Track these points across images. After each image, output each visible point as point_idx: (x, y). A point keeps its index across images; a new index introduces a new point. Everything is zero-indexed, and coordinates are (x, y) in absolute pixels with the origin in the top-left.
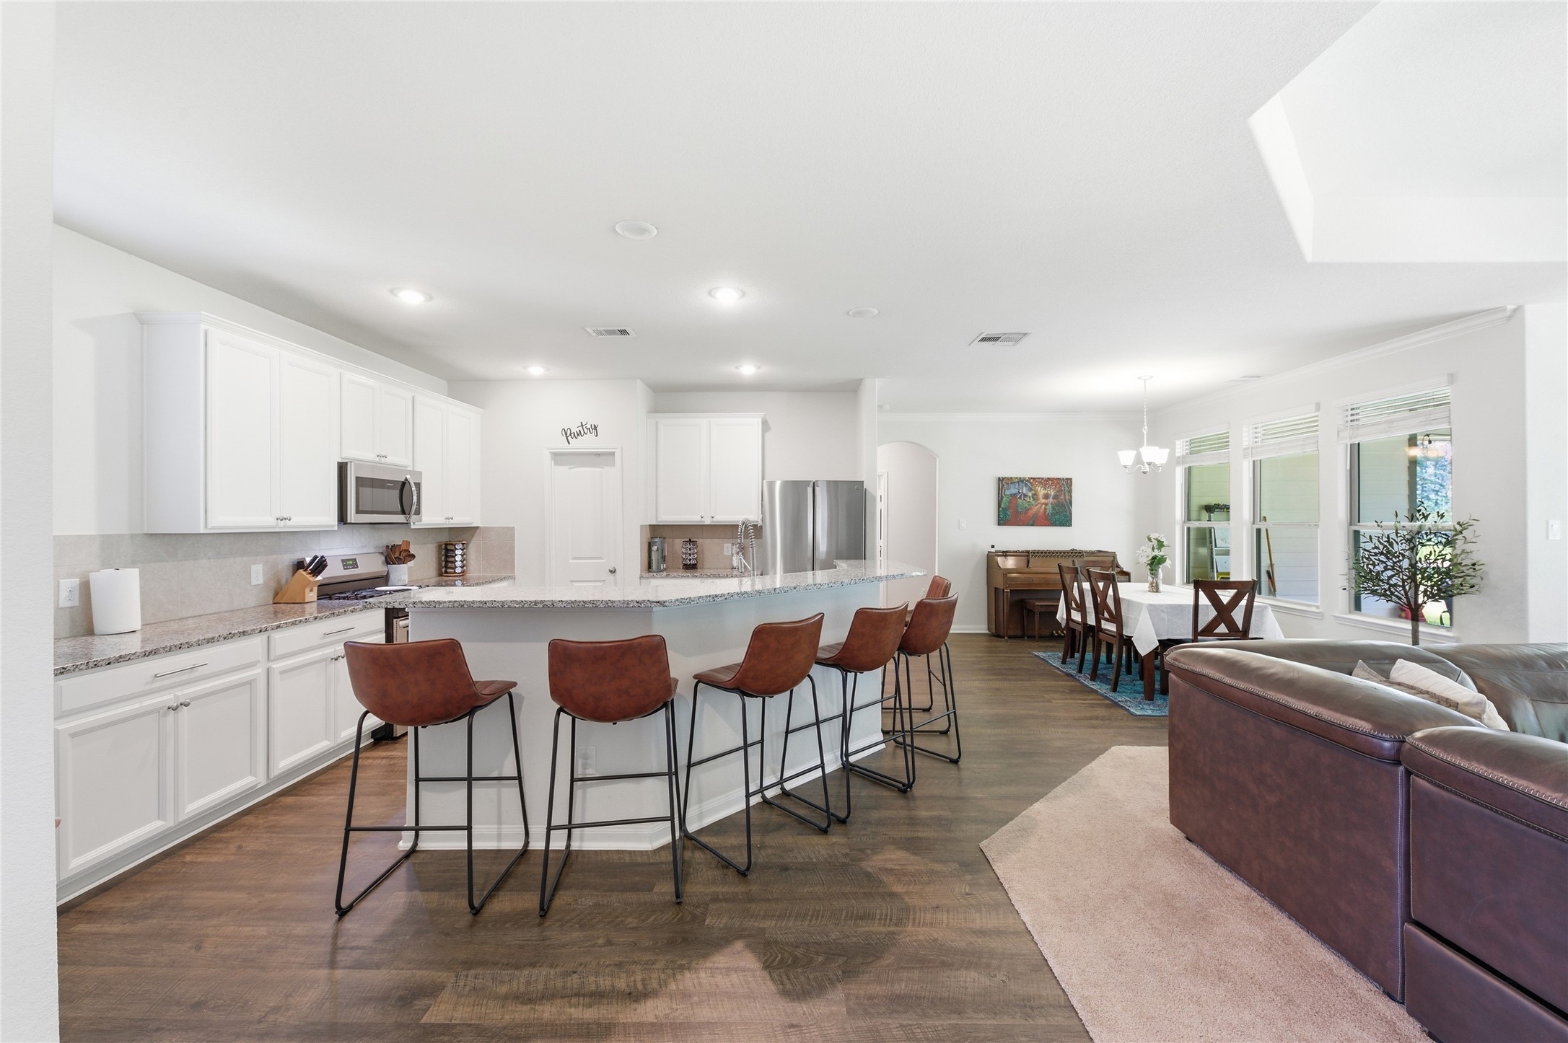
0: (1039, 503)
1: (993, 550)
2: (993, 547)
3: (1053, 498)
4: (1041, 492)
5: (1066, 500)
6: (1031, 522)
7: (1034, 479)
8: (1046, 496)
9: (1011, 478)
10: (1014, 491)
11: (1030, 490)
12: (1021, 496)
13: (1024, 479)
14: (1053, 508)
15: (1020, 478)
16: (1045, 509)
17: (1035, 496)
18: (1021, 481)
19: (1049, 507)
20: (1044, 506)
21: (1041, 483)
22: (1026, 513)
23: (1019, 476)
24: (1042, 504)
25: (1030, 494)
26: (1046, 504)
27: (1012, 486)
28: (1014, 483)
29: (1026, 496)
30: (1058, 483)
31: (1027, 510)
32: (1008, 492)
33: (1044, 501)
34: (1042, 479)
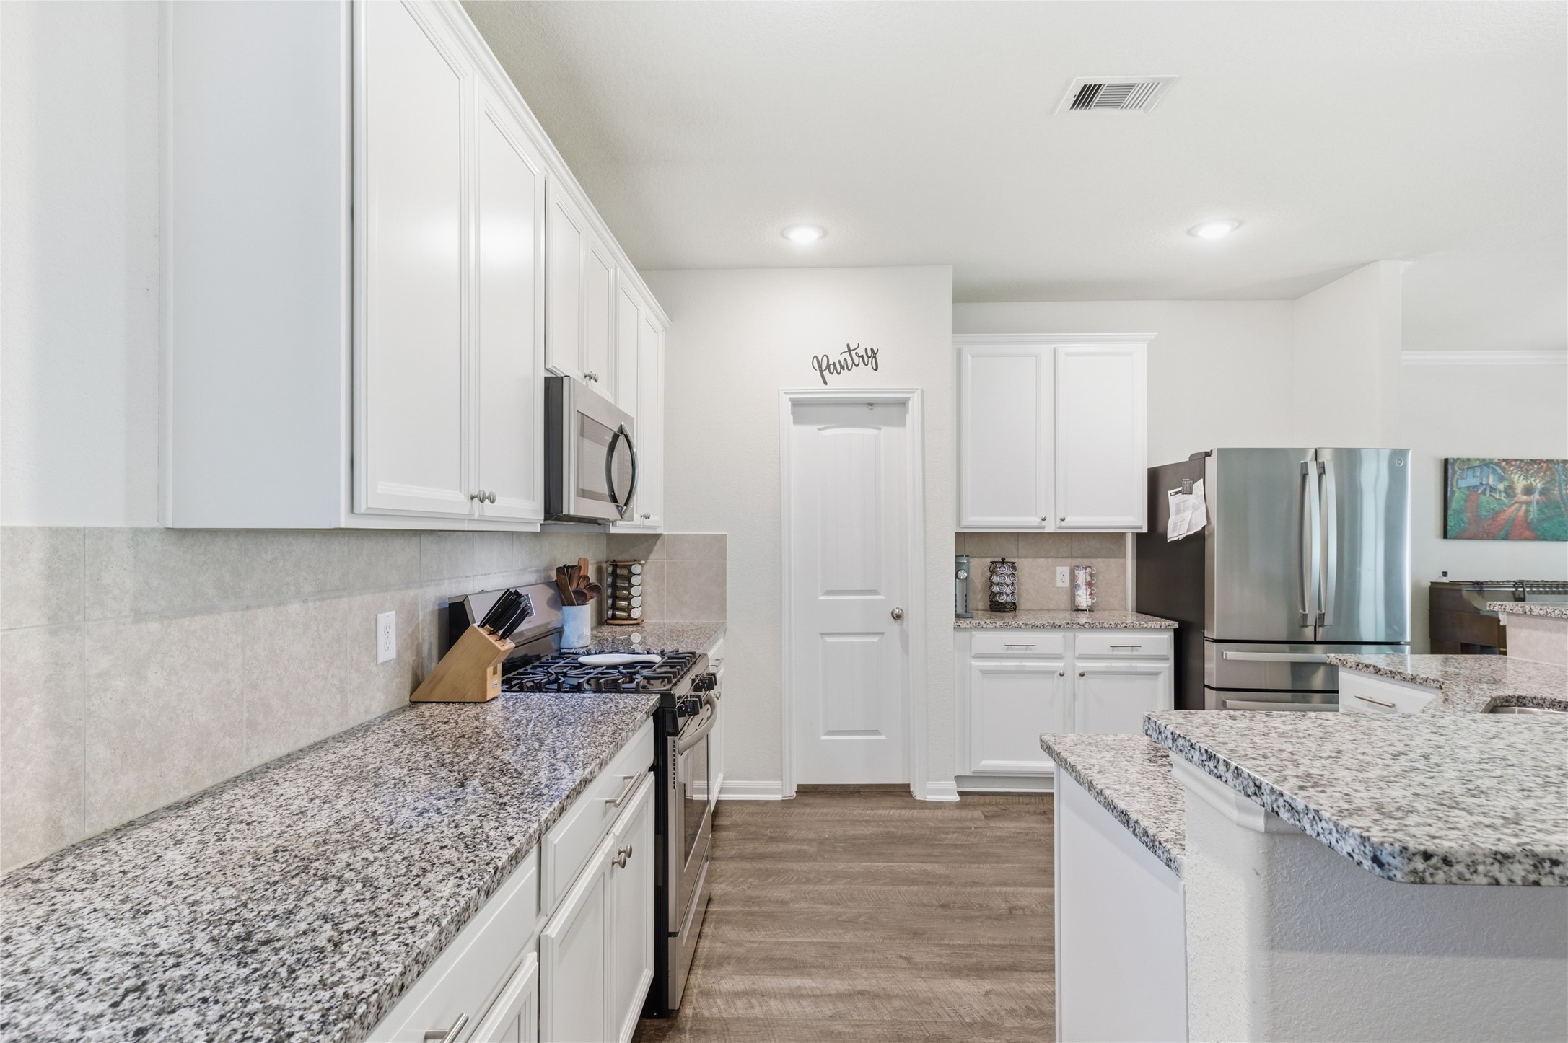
0: (1516, 502)
1: (1445, 580)
2: (1445, 574)
3: (1541, 494)
4: (1520, 483)
5: (1562, 497)
6: (1502, 533)
7: (1507, 461)
8: (1528, 491)
9: (1469, 460)
10: (1471, 481)
11: (1501, 479)
12: (1485, 490)
13: (1491, 461)
14: (1541, 510)
15: (1484, 460)
16: (1527, 511)
17: (1510, 491)
18: (1486, 464)
19: (1534, 508)
20: (1524, 507)
21: (1520, 468)
22: (1494, 519)
23: (1481, 457)
24: (1522, 503)
25: (1501, 487)
26: (1528, 503)
27: (1470, 473)
28: (1474, 467)
29: (1493, 489)
30: (1548, 469)
31: (1496, 514)
32: (1463, 484)
33: (1524, 498)
34: (1522, 461)
